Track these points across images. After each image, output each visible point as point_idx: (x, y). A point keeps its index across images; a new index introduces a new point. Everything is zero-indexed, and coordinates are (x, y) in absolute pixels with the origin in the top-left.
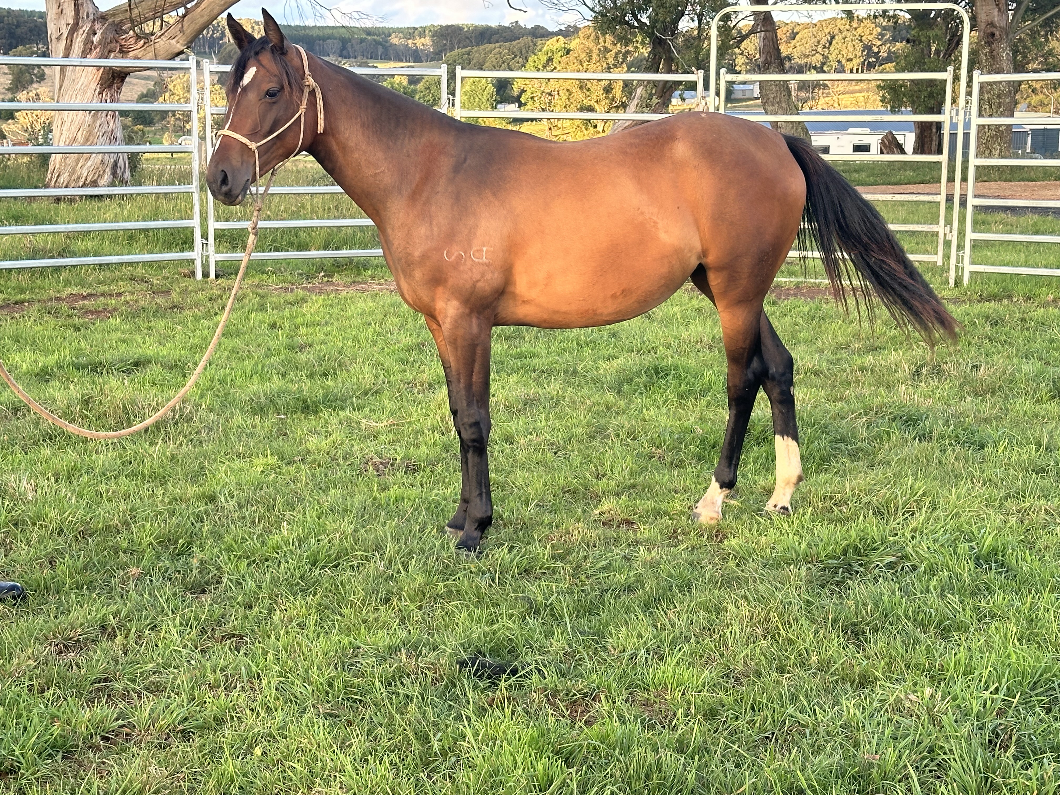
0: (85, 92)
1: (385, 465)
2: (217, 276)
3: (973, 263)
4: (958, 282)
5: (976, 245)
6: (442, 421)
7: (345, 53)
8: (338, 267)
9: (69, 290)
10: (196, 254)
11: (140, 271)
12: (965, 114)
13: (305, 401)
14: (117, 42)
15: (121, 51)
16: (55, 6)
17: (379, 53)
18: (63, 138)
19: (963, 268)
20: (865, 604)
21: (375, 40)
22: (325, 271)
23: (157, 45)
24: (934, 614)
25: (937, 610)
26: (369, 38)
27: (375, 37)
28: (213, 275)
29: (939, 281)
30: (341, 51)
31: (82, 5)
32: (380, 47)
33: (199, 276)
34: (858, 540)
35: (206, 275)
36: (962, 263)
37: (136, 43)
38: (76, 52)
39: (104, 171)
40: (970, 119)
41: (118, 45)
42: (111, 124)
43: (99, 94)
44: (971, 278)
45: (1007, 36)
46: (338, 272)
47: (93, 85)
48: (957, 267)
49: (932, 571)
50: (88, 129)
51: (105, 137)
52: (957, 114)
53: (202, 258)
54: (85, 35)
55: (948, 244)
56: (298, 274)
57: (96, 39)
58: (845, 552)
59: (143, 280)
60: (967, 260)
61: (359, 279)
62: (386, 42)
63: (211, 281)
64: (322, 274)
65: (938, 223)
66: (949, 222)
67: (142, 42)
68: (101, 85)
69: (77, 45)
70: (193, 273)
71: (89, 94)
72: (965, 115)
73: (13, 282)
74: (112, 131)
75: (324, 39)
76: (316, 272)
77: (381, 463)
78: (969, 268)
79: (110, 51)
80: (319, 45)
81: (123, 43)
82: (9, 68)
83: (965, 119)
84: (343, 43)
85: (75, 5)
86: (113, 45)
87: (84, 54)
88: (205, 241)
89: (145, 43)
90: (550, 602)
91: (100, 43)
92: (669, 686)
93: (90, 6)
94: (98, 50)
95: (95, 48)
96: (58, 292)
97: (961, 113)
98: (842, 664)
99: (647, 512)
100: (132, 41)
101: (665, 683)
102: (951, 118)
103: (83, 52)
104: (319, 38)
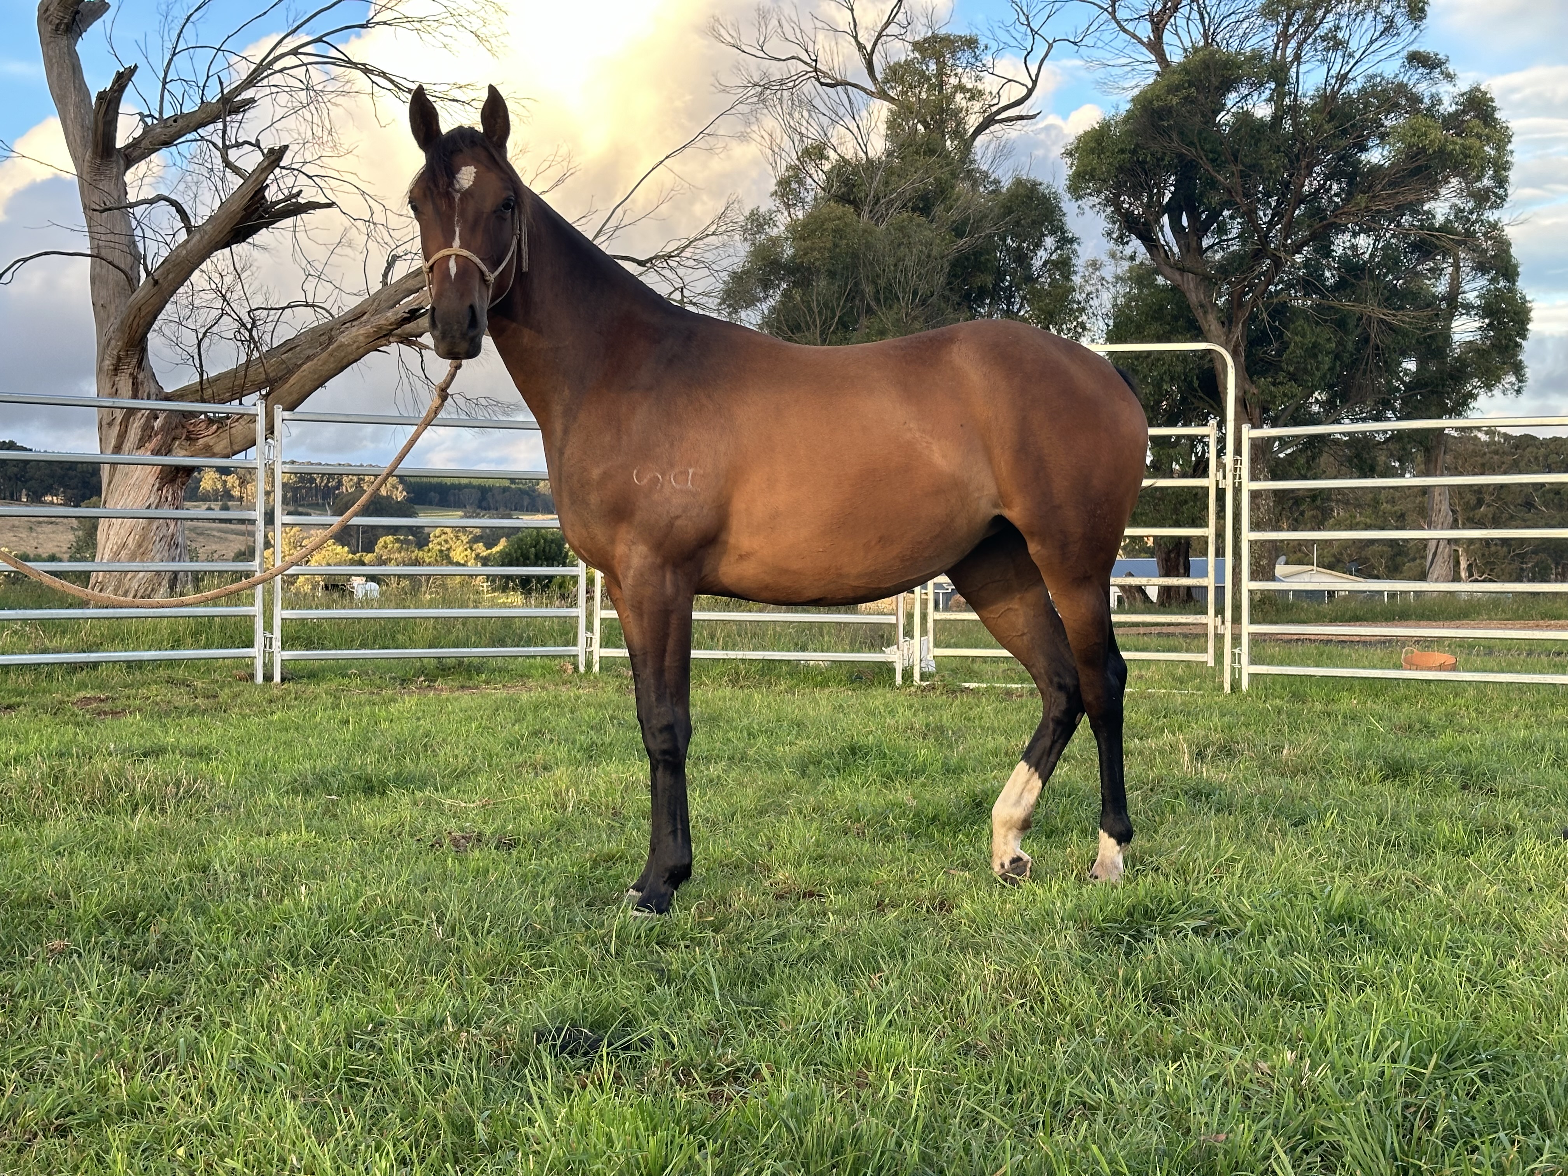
0: (140, 488)
1: (467, 839)
2: (283, 680)
3: (1253, 661)
4: (1235, 686)
5: (1255, 639)
6: (556, 795)
7: (484, 504)
8: (443, 670)
9: (82, 694)
10: (256, 652)
11: (180, 673)
12: (1234, 476)
13: (368, 781)
14: (183, 427)
15: (188, 438)
16: (109, 385)
17: (525, 504)
18: (109, 545)
19: (1240, 670)
20: (1171, 964)
21: (520, 489)
22: (427, 675)
23: (233, 431)
24: (1276, 974)
25: (1279, 971)
26: (513, 486)
27: (521, 486)
28: (277, 678)
29: (1211, 686)
30: (480, 502)
31: (142, 383)
32: (526, 497)
33: (259, 679)
34: (1148, 899)
35: (268, 678)
36: (1239, 663)
37: (207, 428)
38: (131, 439)
39: (160, 584)
40: (1240, 483)
41: (185, 431)
42: (172, 527)
43: (158, 490)
44: (1251, 682)
45: (1264, 456)
46: (443, 676)
47: (151, 480)
48: (1233, 669)
49: (1262, 931)
50: (141, 532)
51: (163, 543)
52: (1224, 478)
53: (264, 657)
54: (144, 419)
55: (1219, 638)
56: (390, 678)
57: (157, 424)
58: (1130, 914)
59: (184, 683)
60: (1245, 659)
61: (471, 683)
62: (534, 491)
63: (277, 685)
64: (422, 679)
65: (1205, 613)
66: (1220, 611)
67: (215, 427)
68: (162, 479)
69: (133, 431)
70: (252, 676)
71: (145, 490)
72: (1234, 478)
73: (10, 684)
74: (173, 535)
75: (460, 487)
76: (414, 676)
77: (463, 838)
78: (1248, 669)
79: (174, 439)
80: (454, 495)
81: (191, 429)
82: (80, 522)
83: (1234, 483)
84: (482, 493)
85: (133, 384)
86: (178, 431)
87: (141, 445)
88: (268, 635)
89: (218, 428)
90: (691, 972)
91: (162, 428)
92: (874, 1064)
93: (152, 385)
94: (159, 436)
95: (156, 435)
96: (68, 696)
97: (1230, 476)
98: (1144, 1035)
99: (840, 882)
100: (203, 426)
101: (867, 1059)
102: (1217, 482)
103: (140, 440)
104: (454, 487)
